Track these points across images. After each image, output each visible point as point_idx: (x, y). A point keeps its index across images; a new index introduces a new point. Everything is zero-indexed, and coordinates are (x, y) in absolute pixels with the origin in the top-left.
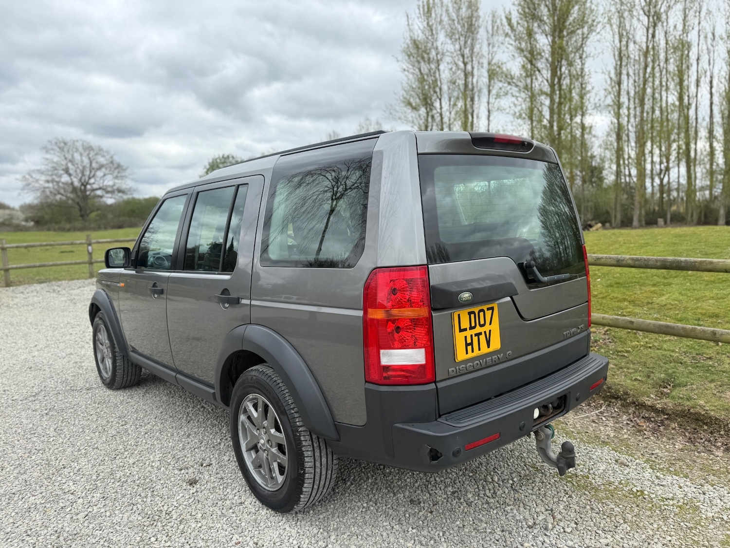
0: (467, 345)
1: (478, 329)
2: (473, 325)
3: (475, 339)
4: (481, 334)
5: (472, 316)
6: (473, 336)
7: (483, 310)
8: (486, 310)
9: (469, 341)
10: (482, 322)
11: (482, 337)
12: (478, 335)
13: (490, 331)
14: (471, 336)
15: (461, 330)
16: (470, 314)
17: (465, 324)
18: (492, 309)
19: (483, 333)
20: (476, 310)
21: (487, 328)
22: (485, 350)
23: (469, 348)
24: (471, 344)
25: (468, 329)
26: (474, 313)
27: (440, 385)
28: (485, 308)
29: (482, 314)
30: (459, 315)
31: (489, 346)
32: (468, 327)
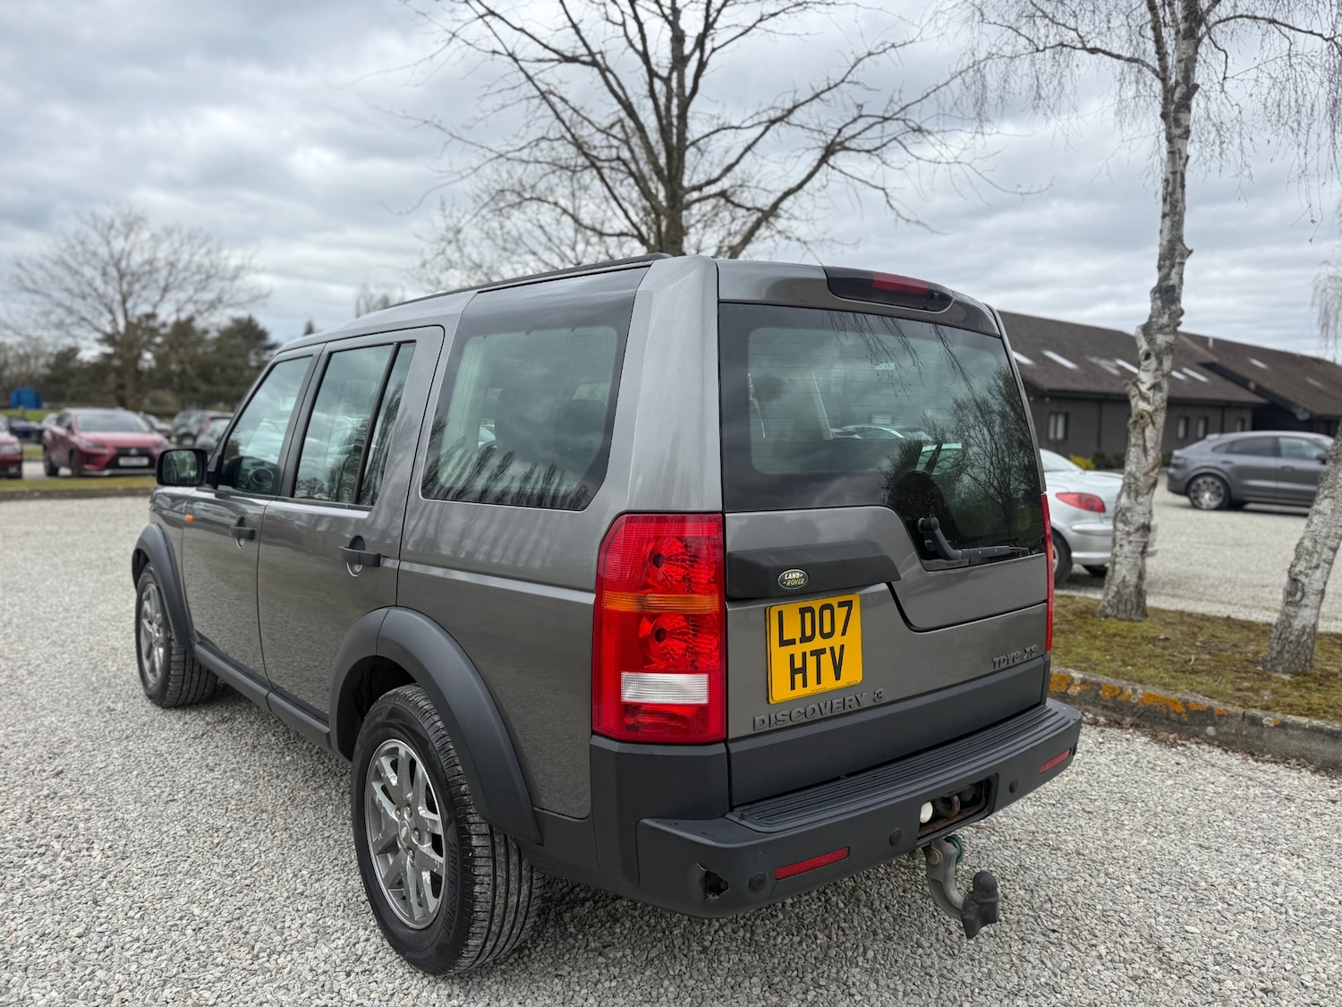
0: (794, 671)
1: (818, 643)
2: (808, 633)
3: (811, 661)
4: (823, 651)
5: (808, 616)
6: (808, 655)
7: (829, 607)
8: (835, 606)
9: (798, 664)
10: (827, 629)
11: (826, 659)
12: (818, 653)
13: (842, 647)
14: (804, 655)
15: (783, 643)
16: (803, 611)
17: (792, 631)
18: (849, 604)
19: (828, 651)
20: (816, 604)
21: (836, 641)
22: (829, 682)
23: (799, 677)
24: (803, 670)
25: (798, 641)
26: (811, 610)
27: (734, 748)
28: (834, 601)
30: (780, 614)
31: (838, 678)
32: (798, 636)
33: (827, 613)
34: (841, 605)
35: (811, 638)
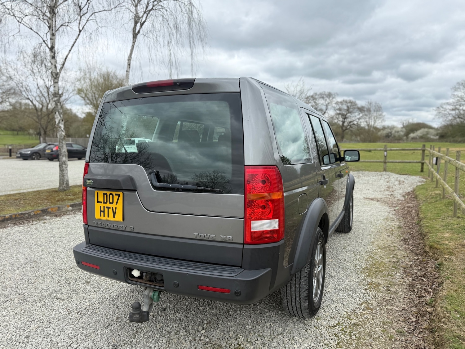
0: (101, 211)
1: (108, 205)
2: (105, 201)
3: (106, 210)
7: (112, 194)
9: (102, 209)
10: (111, 201)
11: (110, 210)
12: (108, 208)
13: (116, 208)
14: (104, 207)
15: (98, 202)
17: (101, 199)
18: (119, 195)
19: (111, 208)
21: (114, 206)
22: (111, 218)
23: (102, 213)
25: (102, 202)
26: (106, 194)
27: (89, 228)
29: (111, 196)
30: (98, 193)
31: (114, 217)
34: (116, 195)
35: (106, 203)
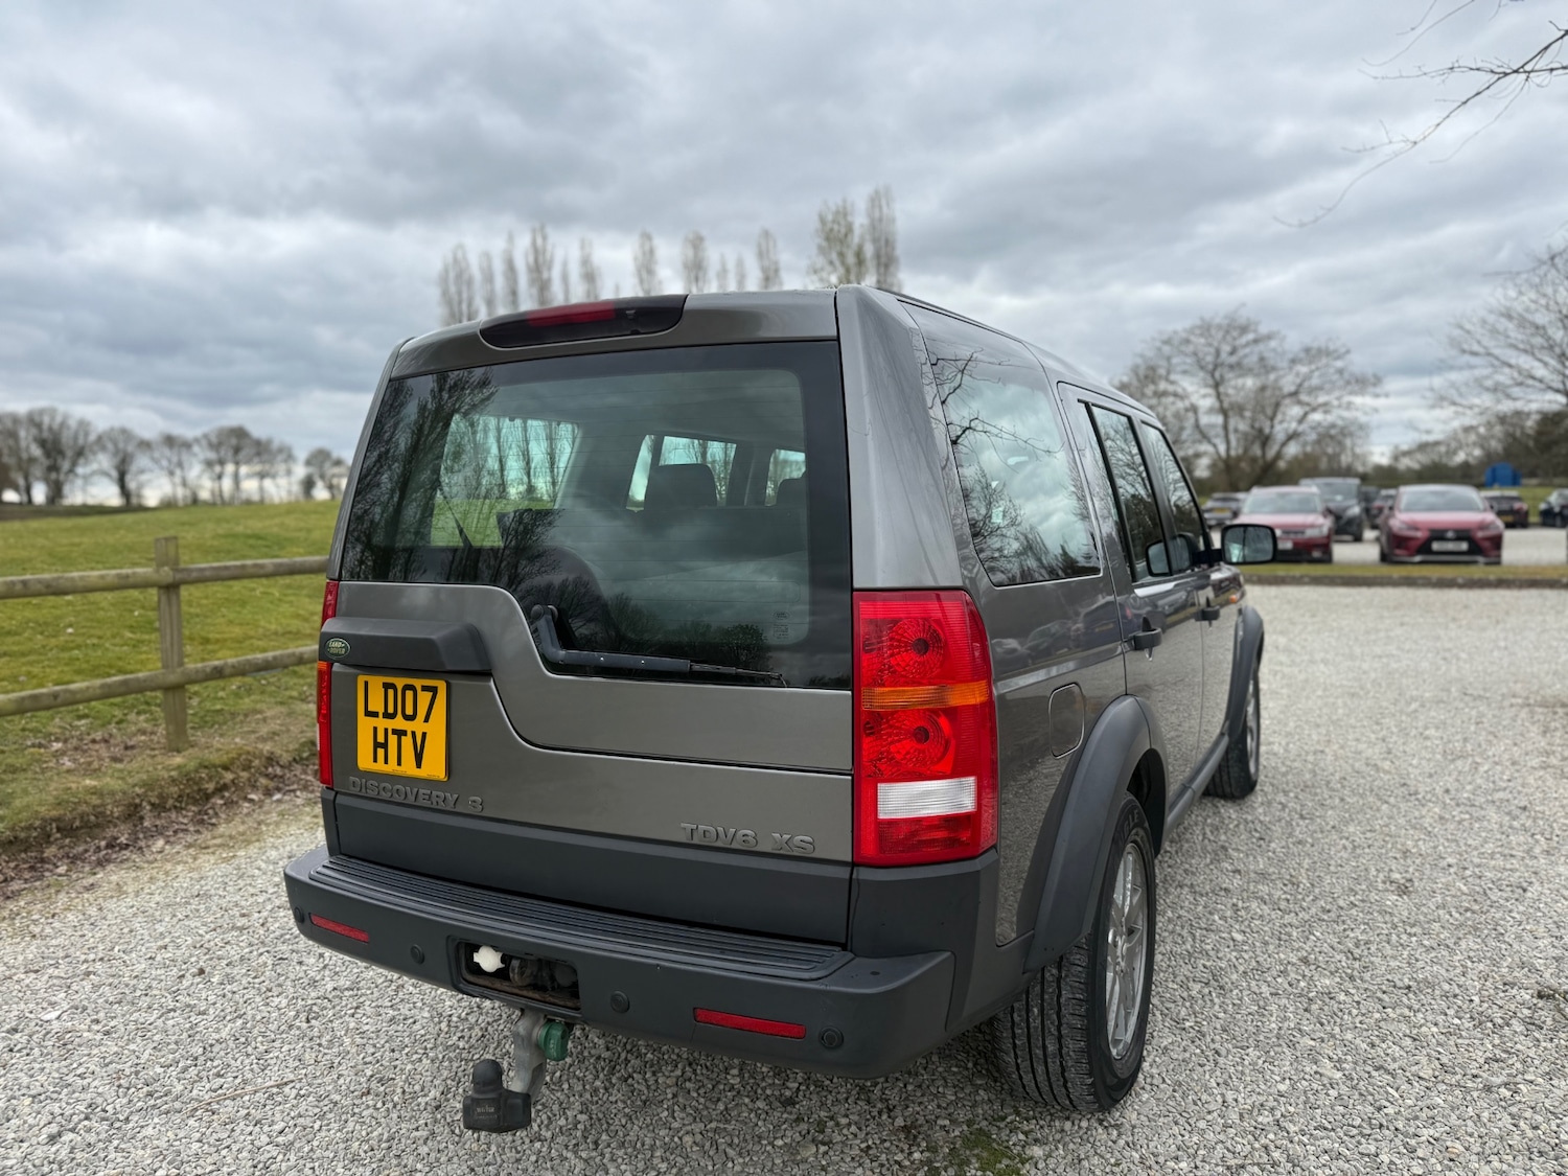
0: (377, 745)
1: (399, 723)
2: (391, 710)
3: (393, 739)
4: (404, 733)
5: (391, 692)
6: (390, 732)
7: (412, 688)
8: (419, 689)
9: (381, 739)
10: (409, 711)
11: (407, 741)
12: (400, 733)
13: (424, 735)
14: (386, 730)
15: (368, 714)
16: (387, 686)
17: (376, 704)
18: (434, 690)
19: (409, 734)
20: (400, 682)
21: (418, 726)
22: (409, 768)
23: (381, 752)
24: (385, 746)
25: (381, 715)
26: (393, 686)
27: (339, 799)
28: (418, 683)
30: (366, 683)
31: (419, 765)
32: (381, 711)
33: (409, 694)
34: (425, 688)
35: (392, 716)
